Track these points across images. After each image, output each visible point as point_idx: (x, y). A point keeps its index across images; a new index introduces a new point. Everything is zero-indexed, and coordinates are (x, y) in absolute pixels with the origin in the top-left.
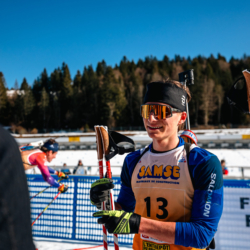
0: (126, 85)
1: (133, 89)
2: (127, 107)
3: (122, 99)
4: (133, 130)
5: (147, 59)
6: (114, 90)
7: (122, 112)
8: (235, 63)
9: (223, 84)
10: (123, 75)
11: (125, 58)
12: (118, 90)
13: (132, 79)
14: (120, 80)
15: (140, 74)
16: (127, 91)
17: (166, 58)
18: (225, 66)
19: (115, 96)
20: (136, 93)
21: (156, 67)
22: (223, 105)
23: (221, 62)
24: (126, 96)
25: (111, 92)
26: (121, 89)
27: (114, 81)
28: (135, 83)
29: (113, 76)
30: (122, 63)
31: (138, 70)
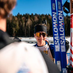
0: (19, 22)
1: (21, 24)
2: (19, 29)
3: (18, 27)
4: (21, 37)
5: (26, 14)
6: (15, 24)
7: (18, 31)
9: (50, 23)
10: (18, 19)
11: (19, 13)
12: (16, 24)
13: (21, 20)
14: (17, 20)
15: (24, 19)
16: (19, 24)
17: (32, 14)
19: (15, 26)
20: (22, 25)
21: (29, 17)
22: (50, 30)
23: (49, 16)
24: (19, 26)
25: (14, 24)
26: (17, 23)
27: (15, 21)
28: (22, 22)
29: (15, 19)
30: (18, 15)
31: (23, 17)
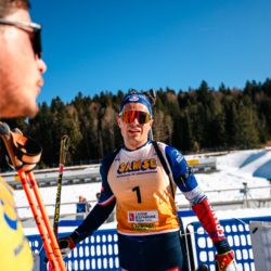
8: (182, 95)
18: (173, 98)
